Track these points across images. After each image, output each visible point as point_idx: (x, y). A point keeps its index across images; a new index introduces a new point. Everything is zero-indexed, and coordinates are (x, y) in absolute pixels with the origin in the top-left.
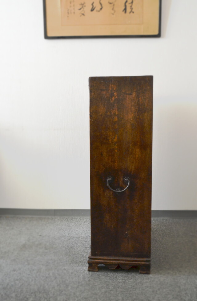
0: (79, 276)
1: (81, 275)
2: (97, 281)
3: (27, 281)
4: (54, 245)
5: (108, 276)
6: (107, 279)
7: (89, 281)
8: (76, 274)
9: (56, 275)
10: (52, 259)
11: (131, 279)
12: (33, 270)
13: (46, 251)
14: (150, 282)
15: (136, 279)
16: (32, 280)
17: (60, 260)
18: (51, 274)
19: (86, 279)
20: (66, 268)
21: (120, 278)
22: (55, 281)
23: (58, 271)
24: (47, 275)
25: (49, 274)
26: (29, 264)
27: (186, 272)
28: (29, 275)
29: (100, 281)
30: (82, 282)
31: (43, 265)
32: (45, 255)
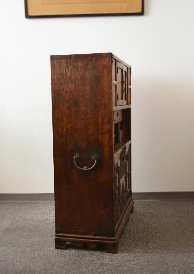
0: (65, 256)
1: (67, 255)
2: (83, 260)
3: (12, 262)
4: (38, 227)
5: (95, 256)
6: (93, 258)
7: (75, 260)
8: (62, 255)
9: (42, 255)
10: (36, 241)
11: (118, 257)
12: (18, 252)
13: (31, 234)
14: (137, 260)
15: (123, 258)
16: (17, 261)
17: (45, 242)
18: (36, 255)
19: (72, 259)
20: (51, 249)
21: (106, 257)
22: (40, 261)
23: (43, 252)
24: (32, 256)
25: (34, 255)
26: (13, 246)
27: (174, 250)
28: (14, 256)
29: (87, 260)
30: (68, 261)
31: (27, 247)
32: (29, 238)
